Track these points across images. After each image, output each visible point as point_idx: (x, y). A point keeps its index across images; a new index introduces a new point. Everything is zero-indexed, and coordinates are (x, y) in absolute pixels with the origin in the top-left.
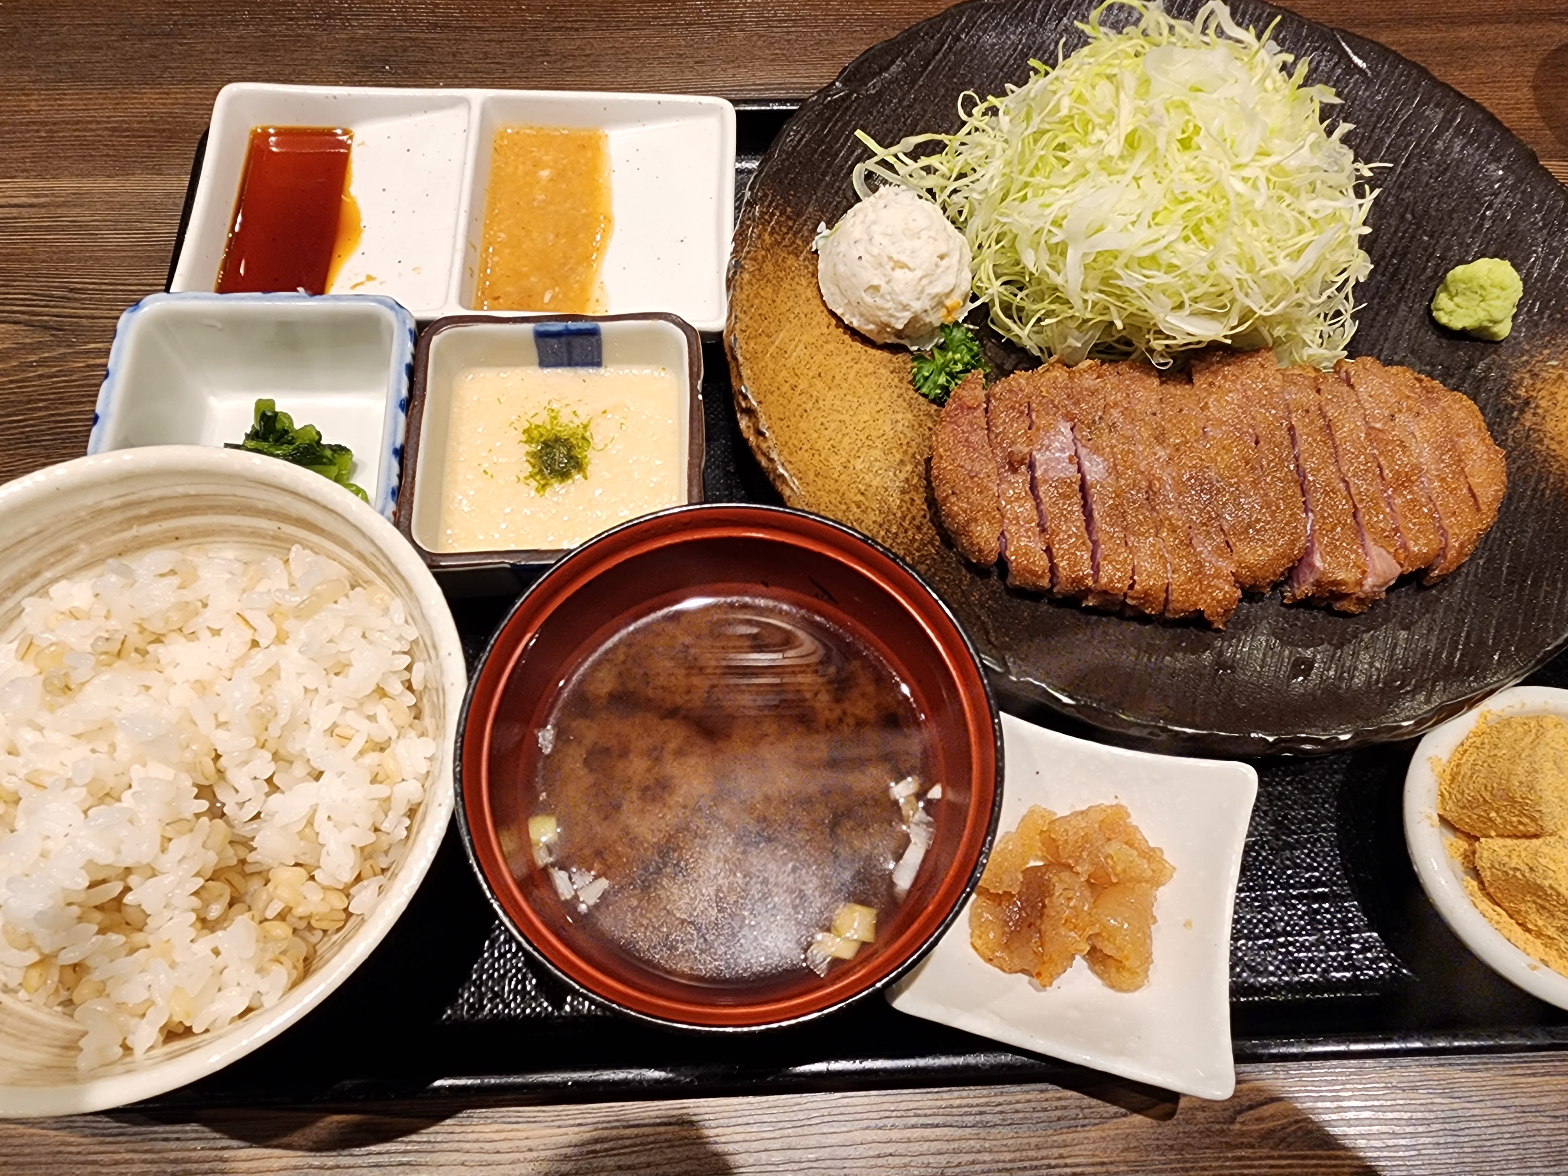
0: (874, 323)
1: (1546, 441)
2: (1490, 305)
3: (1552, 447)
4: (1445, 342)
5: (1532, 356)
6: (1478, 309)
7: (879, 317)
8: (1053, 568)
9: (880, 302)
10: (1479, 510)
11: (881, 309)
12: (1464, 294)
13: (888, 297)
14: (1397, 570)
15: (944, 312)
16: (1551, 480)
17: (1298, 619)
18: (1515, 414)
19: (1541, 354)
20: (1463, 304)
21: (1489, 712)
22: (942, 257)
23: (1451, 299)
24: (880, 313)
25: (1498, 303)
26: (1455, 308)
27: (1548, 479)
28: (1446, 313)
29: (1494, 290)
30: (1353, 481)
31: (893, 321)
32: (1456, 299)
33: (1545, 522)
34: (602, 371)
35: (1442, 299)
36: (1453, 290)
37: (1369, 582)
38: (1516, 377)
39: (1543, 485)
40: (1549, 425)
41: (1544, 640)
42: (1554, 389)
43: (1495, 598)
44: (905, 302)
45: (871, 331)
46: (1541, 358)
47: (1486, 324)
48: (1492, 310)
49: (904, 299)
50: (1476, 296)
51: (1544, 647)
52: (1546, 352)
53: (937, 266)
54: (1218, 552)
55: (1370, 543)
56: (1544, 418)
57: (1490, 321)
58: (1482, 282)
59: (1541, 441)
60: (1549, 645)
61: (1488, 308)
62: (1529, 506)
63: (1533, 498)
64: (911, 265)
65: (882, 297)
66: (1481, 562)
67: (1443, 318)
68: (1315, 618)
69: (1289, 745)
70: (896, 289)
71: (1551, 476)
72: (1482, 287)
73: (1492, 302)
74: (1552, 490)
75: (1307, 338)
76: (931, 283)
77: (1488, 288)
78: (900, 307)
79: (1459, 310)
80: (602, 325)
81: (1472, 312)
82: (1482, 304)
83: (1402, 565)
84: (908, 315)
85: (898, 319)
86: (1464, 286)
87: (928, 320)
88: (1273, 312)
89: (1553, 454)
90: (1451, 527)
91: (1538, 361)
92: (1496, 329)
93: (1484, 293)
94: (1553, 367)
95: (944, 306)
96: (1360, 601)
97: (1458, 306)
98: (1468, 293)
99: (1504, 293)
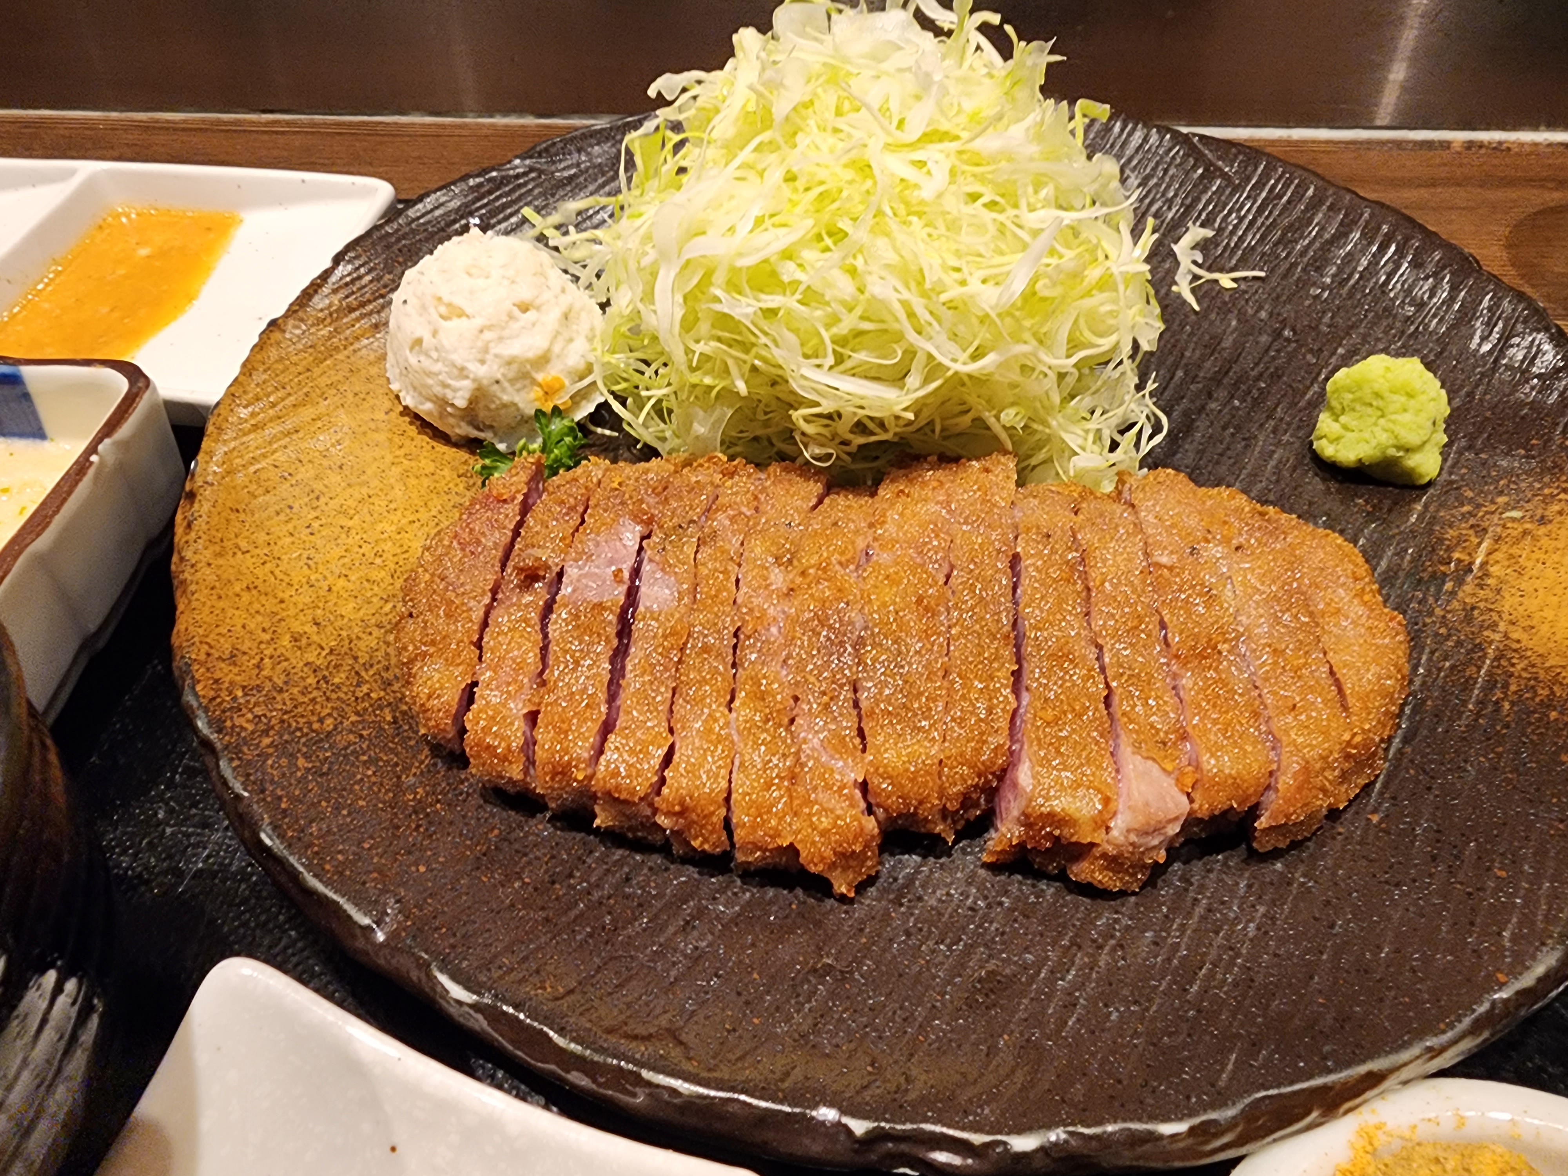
0: (428, 399)
1: (1502, 626)
2: (1394, 422)
3: (1515, 636)
4: (1333, 486)
5: (1479, 506)
6: (1376, 429)
7: (430, 387)
8: (530, 743)
9: (426, 363)
10: (1345, 708)
11: (429, 374)
12: (1353, 410)
13: (435, 355)
14: (1179, 805)
15: (537, 392)
16: (1513, 688)
17: (1006, 893)
18: (1448, 586)
19: (1493, 502)
20: (1353, 424)
21: (1378, 1127)
22: (524, 308)
23: (1337, 420)
24: (430, 382)
25: (1407, 417)
26: (1342, 432)
27: (1506, 686)
28: (1331, 442)
29: (1395, 397)
30: (1107, 643)
31: (449, 395)
32: (1343, 419)
33: (1499, 756)
34: (46, 444)
35: (1325, 423)
36: (1334, 403)
37: (1119, 825)
38: (1451, 533)
39: (1499, 694)
40: (1508, 603)
41: (1489, 977)
42: (1515, 551)
43: (1397, 885)
44: (459, 362)
45: (430, 413)
46: (1493, 508)
47: (1392, 452)
48: (1397, 429)
49: (458, 358)
50: (1369, 410)
51: (1491, 990)
52: (1501, 500)
53: (511, 317)
54: (837, 744)
55: (1126, 751)
56: (1499, 591)
57: (1399, 448)
58: (1376, 387)
59: (1493, 626)
60: (1502, 986)
61: (1391, 425)
62: (1472, 727)
63: (1478, 715)
64: (468, 311)
65: (429, 356)
66: (1375, 819)
67: (1327, 450)
68: (1040, 894)
69: (904, 1147)
70: (445, 343)
71: (1512, 680)
72: (1378, 395)
73: (1393, 417)
74: (1513, 704)
75: (1073, 442)
76: (501, 339)
77: (1386, 394)
78: (455, 372)
79: (1349, 435)
80: (26, 371)
81: (1367, 435)
82: (1382, 421)
83: (1191, 801)
84: (467, 384)
85: (455, 390)
86: (1351, 396)
87: (505, 398)
88: (973, 368)
89: (1515, 646)
90: (1287, 732)
91: (1487, 513)
92: (1413, 461)
93: (1381, 403)
94: (1513, 520)
95: (534, 382)
96: (1114, 862)
97: (1345, 428)
98: (1358, 407)
99: (1412, 402)
